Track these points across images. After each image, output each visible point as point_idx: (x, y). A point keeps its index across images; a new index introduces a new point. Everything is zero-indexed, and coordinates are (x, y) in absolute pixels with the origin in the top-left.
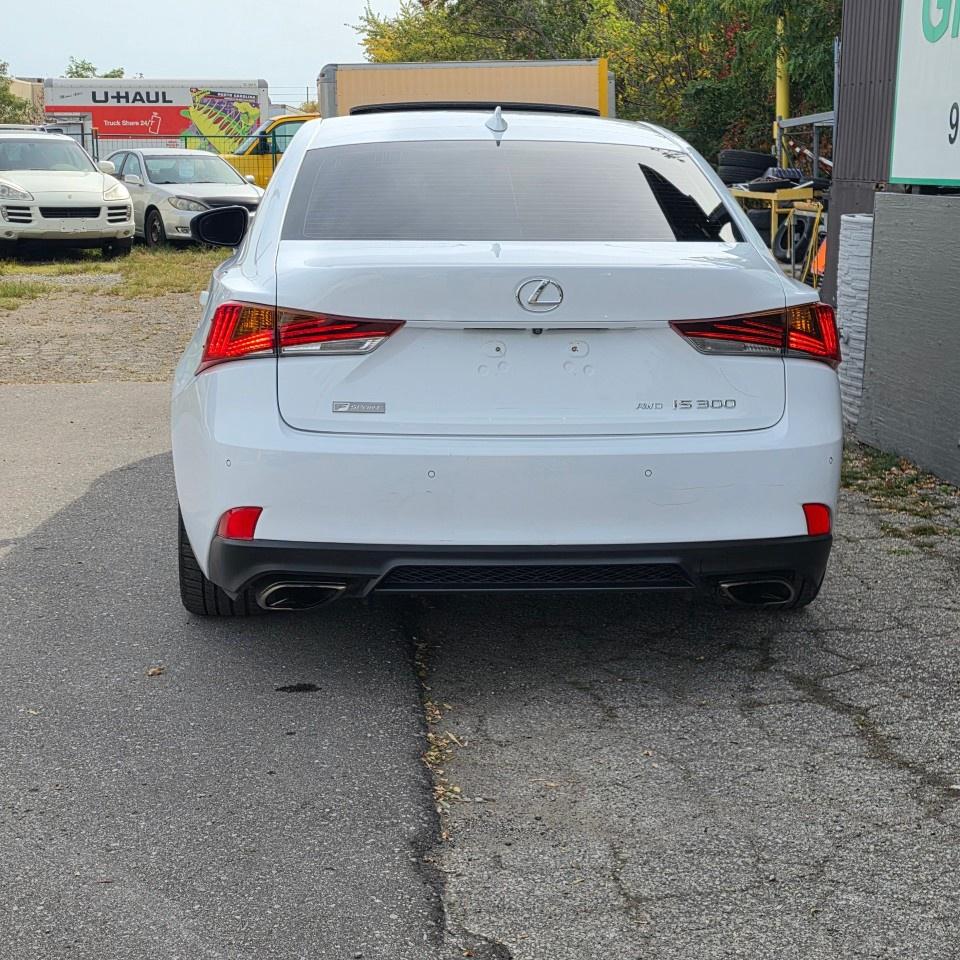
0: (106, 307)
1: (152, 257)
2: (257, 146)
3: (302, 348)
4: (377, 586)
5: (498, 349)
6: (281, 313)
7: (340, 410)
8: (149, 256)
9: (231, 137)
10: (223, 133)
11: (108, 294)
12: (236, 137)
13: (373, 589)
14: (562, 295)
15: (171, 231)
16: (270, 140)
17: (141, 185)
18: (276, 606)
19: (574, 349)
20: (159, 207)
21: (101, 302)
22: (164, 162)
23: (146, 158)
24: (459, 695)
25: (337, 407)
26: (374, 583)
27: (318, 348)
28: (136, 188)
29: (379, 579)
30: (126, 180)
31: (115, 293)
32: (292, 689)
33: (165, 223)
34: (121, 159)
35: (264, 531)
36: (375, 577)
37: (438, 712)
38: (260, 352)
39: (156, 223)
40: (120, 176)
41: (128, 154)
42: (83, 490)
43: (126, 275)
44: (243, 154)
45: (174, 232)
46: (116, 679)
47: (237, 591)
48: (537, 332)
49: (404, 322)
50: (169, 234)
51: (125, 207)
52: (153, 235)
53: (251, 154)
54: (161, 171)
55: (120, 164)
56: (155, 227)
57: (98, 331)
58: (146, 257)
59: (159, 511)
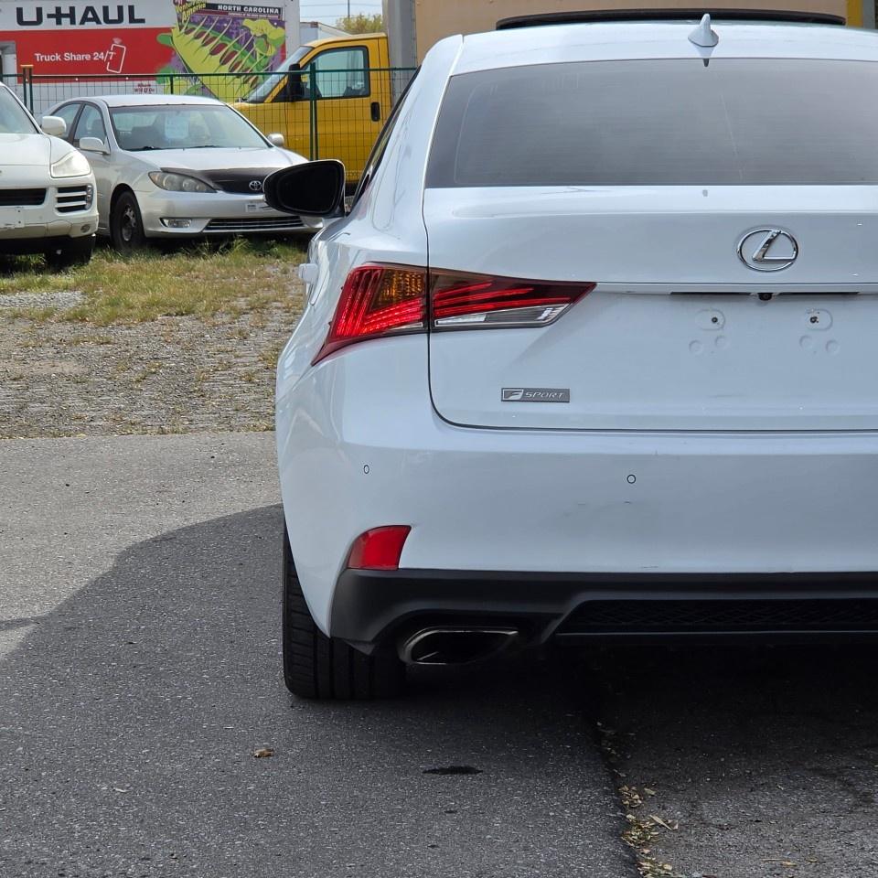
0: (71, 337)
1: (124, 265)
2: (285, 87)
3: (460, 320)
4: (560, 629)
5: (715, 320)
6: (437, 276)
7: (511, 398)
8: (119, 265)
9: (238, 75)
10: (225, 69)
11: (69, 320)
12: (246, 74)
13: (554, 633)
14: (796, 249)
15: (152, 224)
16: (306, 79)
17: (105, 154)
18: (424, 661)
19: (814, 320)
20: (133, 189)
21: (63, 331)
22: (138, 116)
23: (113, 110)
24: (664, 782)
25: (507, 395)
26: (556, 624)
27: (482, 319)
28: (100, 158)
29: (564, 617)
30: (81, 145)
31: (79, 317)
32: (443, 771)
33: (143, 212)
34: (73, 112)
35: (413, 557)
36: (557, 616)
37: (637, 796)
38: (404, 327)
39: (129, 213)
40: (72, 139)
41: (83, 104)
42: (109, 564)
43: (89, 291)
44: (261, 100)
45: (154, 226)
46: (214, 760)
47: (374, 641)
48: (765, 297)
49: (593, 285)
50: (149, 229)
51: (83, 188)
52: (124, 231)
53: (273, 101)
54: (134, 129)
55: (71, 121)
56: (128, 218)
57: (67, 370)
58: (113, 266)
59: (220, 588)
